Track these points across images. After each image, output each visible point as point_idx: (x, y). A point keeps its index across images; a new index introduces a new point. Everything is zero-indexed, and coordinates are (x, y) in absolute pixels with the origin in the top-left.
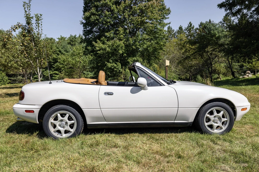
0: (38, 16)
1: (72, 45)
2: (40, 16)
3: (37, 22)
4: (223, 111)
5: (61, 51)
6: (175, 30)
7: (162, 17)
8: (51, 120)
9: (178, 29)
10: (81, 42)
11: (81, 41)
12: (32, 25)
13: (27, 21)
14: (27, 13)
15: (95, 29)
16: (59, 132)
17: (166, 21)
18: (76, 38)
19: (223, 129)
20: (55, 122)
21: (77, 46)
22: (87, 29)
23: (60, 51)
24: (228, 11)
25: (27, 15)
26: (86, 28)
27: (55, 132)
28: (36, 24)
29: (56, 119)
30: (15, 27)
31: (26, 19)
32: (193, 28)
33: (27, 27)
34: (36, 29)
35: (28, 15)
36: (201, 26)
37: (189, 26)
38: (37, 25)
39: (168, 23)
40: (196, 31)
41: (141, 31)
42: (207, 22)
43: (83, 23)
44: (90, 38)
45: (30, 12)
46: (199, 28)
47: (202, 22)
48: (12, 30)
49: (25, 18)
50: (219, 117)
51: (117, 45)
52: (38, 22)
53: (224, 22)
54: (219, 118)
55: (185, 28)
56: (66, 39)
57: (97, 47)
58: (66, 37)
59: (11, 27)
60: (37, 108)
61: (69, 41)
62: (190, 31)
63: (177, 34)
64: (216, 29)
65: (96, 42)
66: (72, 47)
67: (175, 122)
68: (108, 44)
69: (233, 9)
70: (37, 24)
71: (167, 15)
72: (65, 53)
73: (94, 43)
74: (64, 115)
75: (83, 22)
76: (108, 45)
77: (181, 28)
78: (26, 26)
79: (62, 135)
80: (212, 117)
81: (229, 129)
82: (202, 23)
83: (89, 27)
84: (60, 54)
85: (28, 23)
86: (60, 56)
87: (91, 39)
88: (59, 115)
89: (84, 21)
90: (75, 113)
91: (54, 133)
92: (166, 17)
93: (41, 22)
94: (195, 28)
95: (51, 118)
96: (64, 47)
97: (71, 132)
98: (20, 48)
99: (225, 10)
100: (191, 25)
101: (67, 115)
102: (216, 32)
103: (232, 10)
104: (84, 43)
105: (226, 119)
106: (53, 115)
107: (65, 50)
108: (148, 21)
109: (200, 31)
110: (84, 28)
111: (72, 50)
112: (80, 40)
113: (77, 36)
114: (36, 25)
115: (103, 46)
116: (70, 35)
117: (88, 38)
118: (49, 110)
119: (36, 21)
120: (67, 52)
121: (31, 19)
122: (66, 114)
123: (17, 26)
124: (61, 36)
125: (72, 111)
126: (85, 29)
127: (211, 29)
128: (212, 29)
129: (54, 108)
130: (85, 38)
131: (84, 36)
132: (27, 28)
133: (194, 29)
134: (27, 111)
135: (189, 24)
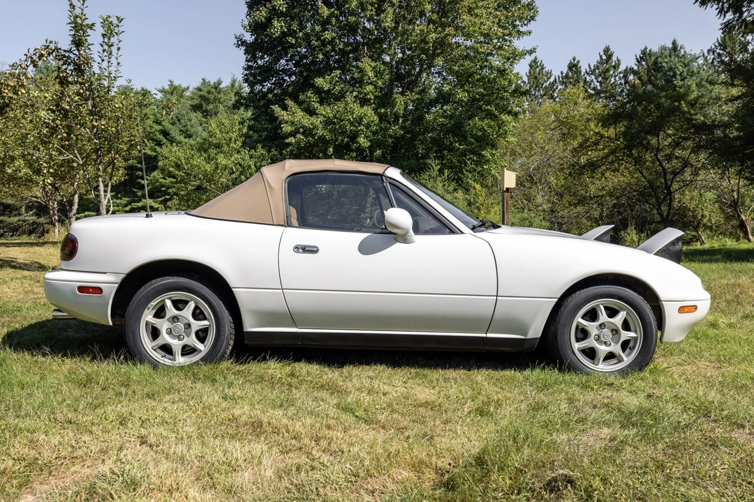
0: (111, 23)
1: (206, 114)
2: (115, 21)
3: (106, 40)
4: (624, 311)
5: (171, 132)
6: (556, 73)
7: (506, 28)
8: (148, 316)
9: (565, 70)
10: (236, 106)
11: (237, 101)
12: (89, 49)
13: (74, 35)
14: (78, 11)
15: (283, 62)
16: (167, 349)
17: (520, 44)
18: (220, 91)
19: (623, 360)
20: (157, 322)
21: (223, 116)
22: (259, 62)
23: (165, 133)
24: (729, 16)
25: (77, 17)
26: (254, 59)
27: (155, 350)
28: (102, 45)
29: (160, 313)
30: (38, 54)
31: (71, 30)
32: (616, 67)
33: (74, 54)
34: (103, 60)
35: (78, 19)
36: (644, 63)
37: (601, 62)
38: (104, 51)
39: (528, 49)
40: (625, 77)
41: (436, 73)
42: (663, 48)
43: (243, 43)
44: (267, 93)
45: (85, 10)
46: (636, 68)
47: (646, 48)
48: (29, 62)
49: (69, 27)
50: (615, 328)
51: (353, 117)
52: (109, 39)
53: (723, 50)
54: (612, 331)
55: (589, 66)
56: (187, 94)
57: (287, 122)
58: (188, 88)
59: (27, 53)
60: (109, 282)
61: (196, 102)
62: (606, 79)
63: (560, 87)
64: (693, 72)
65: (285, 108)
66: (205, 120)
67: (489, 335)
68: (321, 114)
69: (747, 10)
70: (106, 47)
71: (526, 22)
72: (182, 138)
73: (276, 108)
74: (180, 306)
75: (246, 39)
76: (324, 116)
77: (573, 66)
78: (70, 51)
79: (174, 360)
80: (592, 327)
81: (642, 362)
82: (648, 50)
83: (266, 56)
84: (165, 141)
85: (78, 43)
86: (164, 151)
87: (270, 96)
88: (168, 303)
89: (249, 38)
90: (212, 300)
91: (152, 351)
92: (521, 29)
93: (117, 42)
94: (622, 68)
95: (146, 311)
96: (179, 121)
97: (201, 351)
98: (49, 119)
99: (720, 12)
100: (609, 57)
101: (192, 305)
102: (692, 83)
103: (742, 13)
104: (247, 107)
105: (632, 334)
106: (153, 303)
107: (183, 129)
108: (460, 39)
109: (639, 78)
110: (246, 61)
111: (204, 130)
112: (233, 99)
113: (225, 84)
114: (102, 48)
115: (307, 121)
116: (202, 81)
117: (259, 92)
118: (143, 288)
119: (104, 35)
120: (190, 136)
121: (89, 30)
122: (186, 302)
123: (43, 52)
124: (170, 83)
125: (204, 292)
126: (250, 64)
127: (675, 73)
128: (678, 72)
129: (155, 283)
130: (252, 92)
131: (246, 85)
132: (73, 56)
133: (619, 71)
134: (81, 289)
135: (602, 53)
